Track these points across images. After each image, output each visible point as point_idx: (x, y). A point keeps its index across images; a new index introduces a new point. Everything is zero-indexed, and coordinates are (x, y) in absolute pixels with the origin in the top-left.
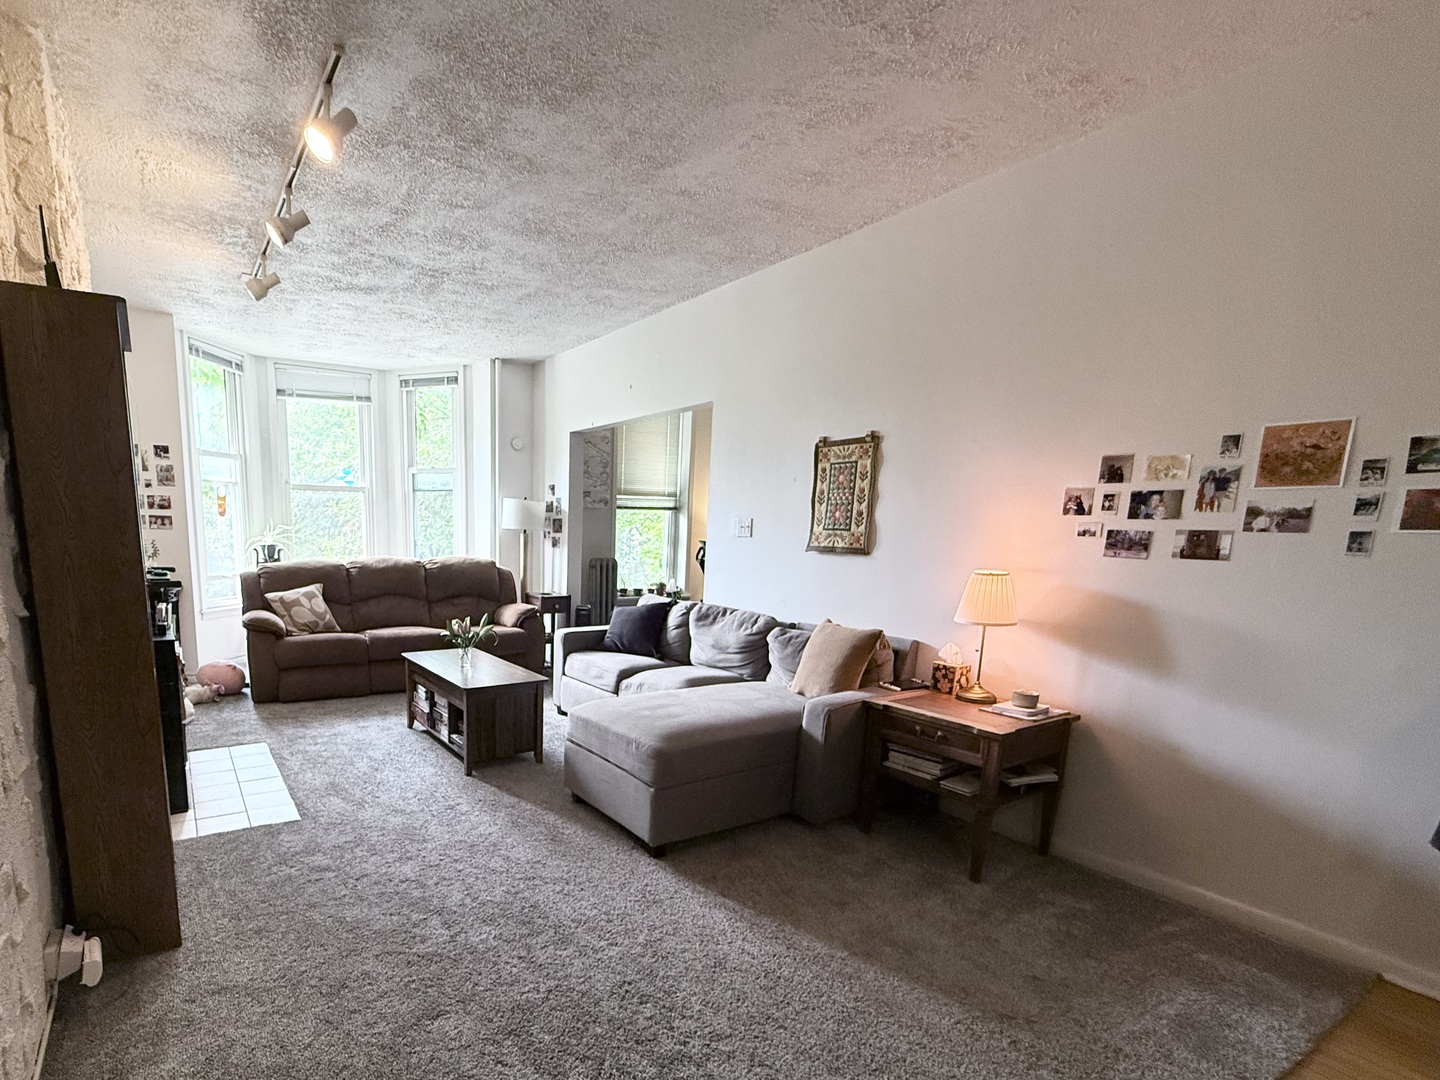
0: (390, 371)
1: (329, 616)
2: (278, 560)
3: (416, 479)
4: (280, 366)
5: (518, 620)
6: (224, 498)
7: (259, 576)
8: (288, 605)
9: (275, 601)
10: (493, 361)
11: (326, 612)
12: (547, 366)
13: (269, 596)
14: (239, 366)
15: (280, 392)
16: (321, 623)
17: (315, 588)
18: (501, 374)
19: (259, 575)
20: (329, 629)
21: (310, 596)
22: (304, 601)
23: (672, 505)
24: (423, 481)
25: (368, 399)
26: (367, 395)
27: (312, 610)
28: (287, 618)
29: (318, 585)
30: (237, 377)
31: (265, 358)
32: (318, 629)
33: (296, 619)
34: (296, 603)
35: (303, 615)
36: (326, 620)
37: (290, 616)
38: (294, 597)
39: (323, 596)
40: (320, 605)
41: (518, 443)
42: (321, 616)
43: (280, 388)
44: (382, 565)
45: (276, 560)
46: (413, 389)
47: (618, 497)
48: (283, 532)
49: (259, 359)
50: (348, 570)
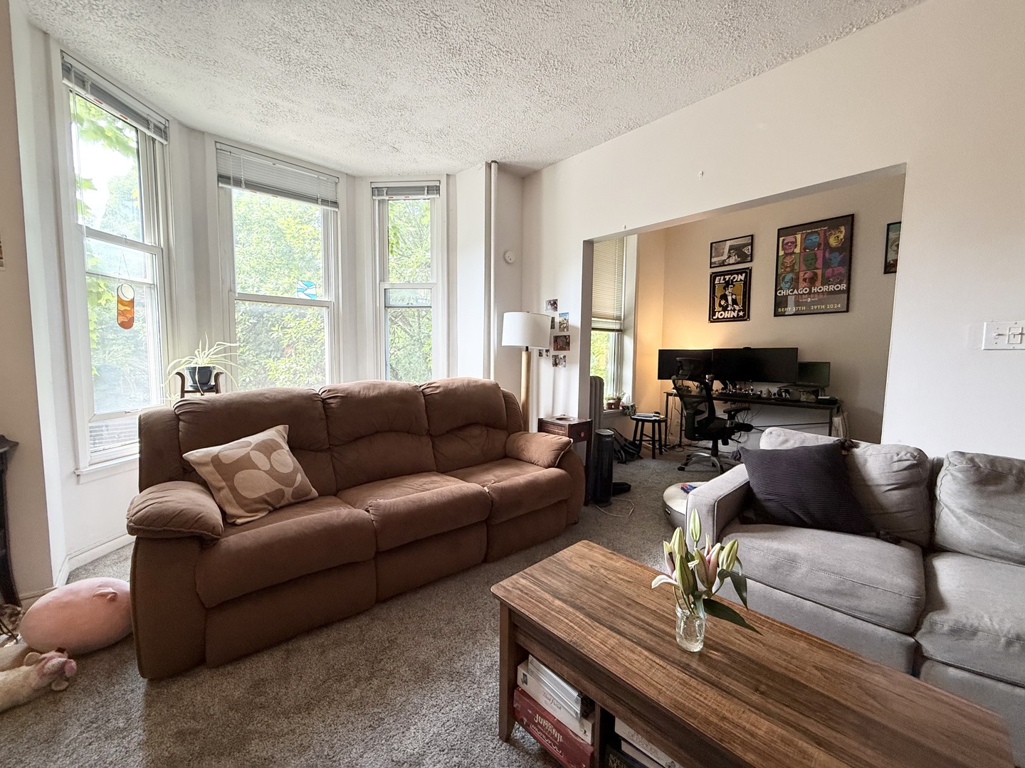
0: (361, 178)
1: (300, 477)
2: (215, 389)
3: (388, 294)
4: (224, 147)
5: (556, 458)
6: (132, 301)
7: (177, 418)
8: (227, 470)
9: (205, 464)
10: (489, 166)
11: (295, 472)
12: (546, 176)
13: (194, 455)
14: (163, 132)
15: (223, 178)
16: (289, 491)
17: (275, 434)
18: (498, 179)
19: (177, 416)
20: (301, 500)
21: (268, 449)
22: (259, 458)
23: (617, 327)
24: (396, 297)
25: (335, 204)
26: (334, 200)
27: (272, 473)
28: (226, 492)
29: (280, 428)
30: (158, 146)
31: (203, 133)
32: (283, 503)
33: (245, 494)
34: (244, 463)
35: (256, 484)
36: (296, 485)
37: (233, 489)
38: (241, 452)
39: (289, 443)
40: (286, 460)
41: (511, 256)
42: (286, 479)
43: (223, 172)
44: (373, 393)
45: (212, 389)
46: (387, 198)
47: (593, 319)
48: (225, 350)
49: (193, 132)
50: (324, 400)
